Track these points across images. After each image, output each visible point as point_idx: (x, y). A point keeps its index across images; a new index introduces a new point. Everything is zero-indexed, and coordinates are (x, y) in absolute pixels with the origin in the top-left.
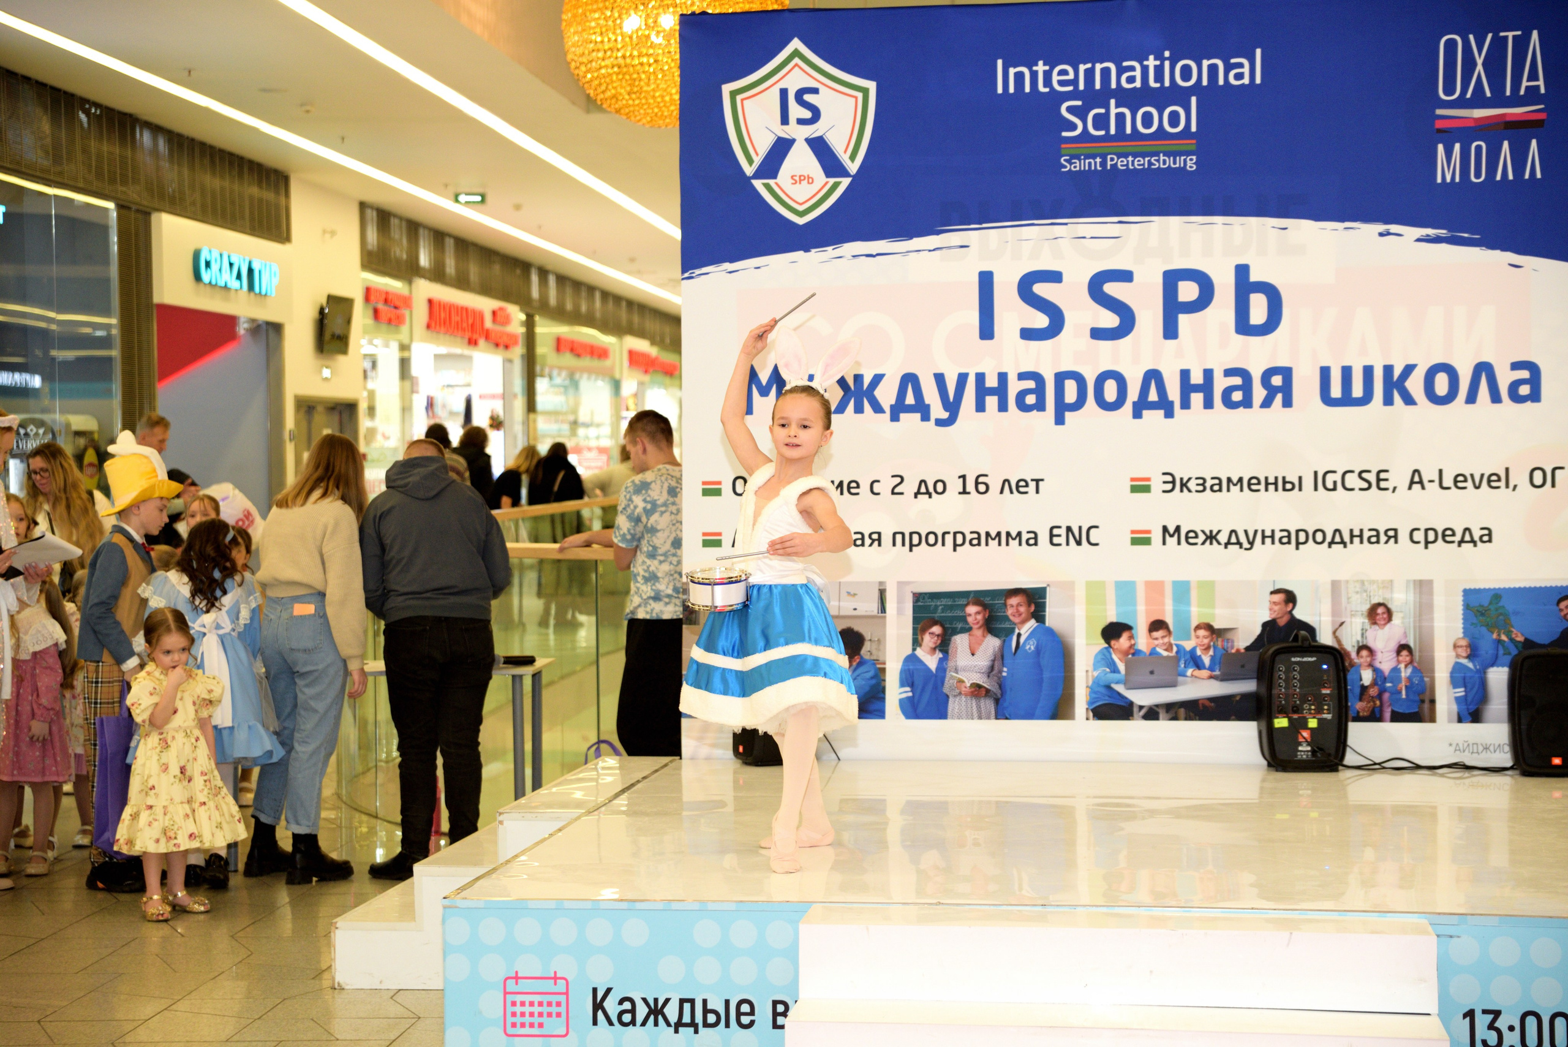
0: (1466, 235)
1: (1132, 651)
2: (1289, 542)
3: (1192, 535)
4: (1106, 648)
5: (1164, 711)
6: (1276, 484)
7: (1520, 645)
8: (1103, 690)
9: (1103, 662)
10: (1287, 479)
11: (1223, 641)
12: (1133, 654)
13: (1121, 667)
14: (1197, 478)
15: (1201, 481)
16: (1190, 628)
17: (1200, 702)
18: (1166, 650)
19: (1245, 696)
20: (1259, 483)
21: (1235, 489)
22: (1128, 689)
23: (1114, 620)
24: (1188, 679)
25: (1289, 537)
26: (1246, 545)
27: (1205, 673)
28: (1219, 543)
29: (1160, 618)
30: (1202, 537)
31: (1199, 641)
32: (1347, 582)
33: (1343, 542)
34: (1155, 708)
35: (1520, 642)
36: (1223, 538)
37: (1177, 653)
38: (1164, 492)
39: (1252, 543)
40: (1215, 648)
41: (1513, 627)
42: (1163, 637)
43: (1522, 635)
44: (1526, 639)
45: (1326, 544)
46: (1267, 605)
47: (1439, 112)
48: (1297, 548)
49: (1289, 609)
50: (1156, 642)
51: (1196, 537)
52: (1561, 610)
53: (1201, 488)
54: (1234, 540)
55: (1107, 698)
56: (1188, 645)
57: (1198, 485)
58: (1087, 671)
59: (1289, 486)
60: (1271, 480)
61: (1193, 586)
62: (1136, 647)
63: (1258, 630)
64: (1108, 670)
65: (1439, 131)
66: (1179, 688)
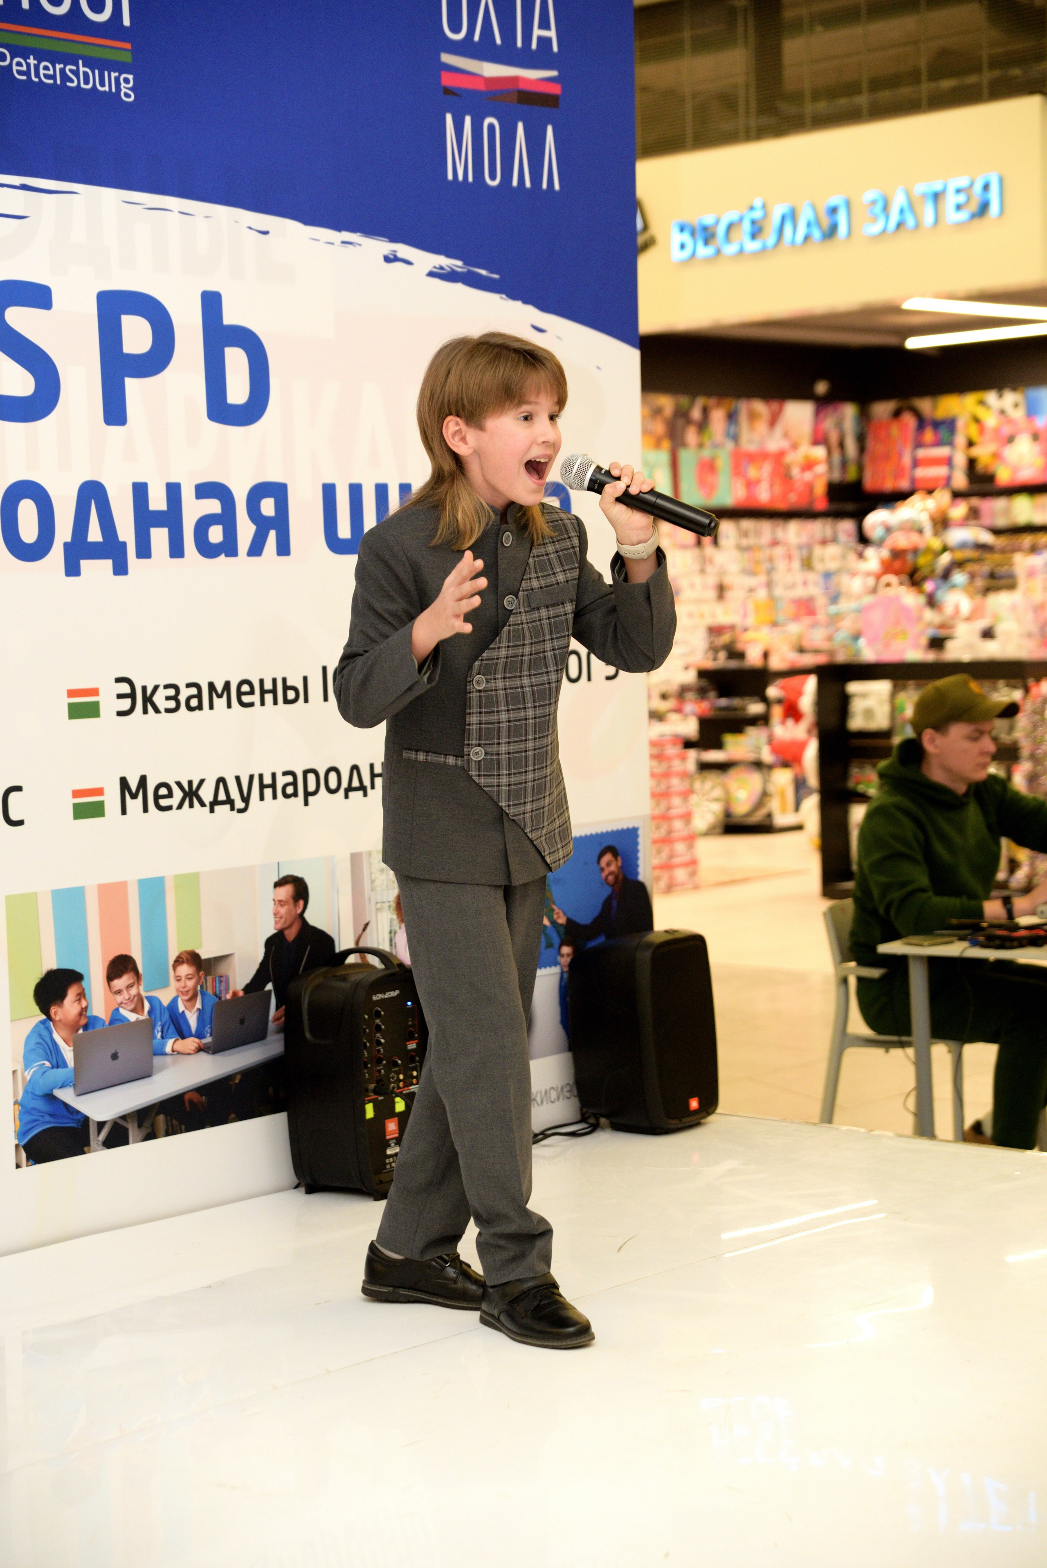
0: (483, 272)
1: (83, 1021)
2: (295, 794)
3: (163, 791)
4: (43, 1022)
5: (136, 1125)
6: (274, 691)
7: (562, 930)
8: (41, 1105)
9: (40, 1051)
10: (289, 683)
11: (214, 980)
12: (86, 1027)
13: (68, 1053)
14: (167, 687)
15: (171, 692)
16: (167, 964)
17: (187, 1097)
18: (134, 1011)
19: (249, 1074)
20: (252, 692)
21: (220, 703)
22: (79, 1095)
23: (54, 966)
24: (168, 1059)
25: (294, 784)
26: (239, 804)
27: (191, 1043)
28: (202, 804)
29: (124, 953)
30: (178, 794)
31: (182, 984)
32: (370, 854)
33: (362, 788)
34: (121, 1122)
35: (562, 925)
36: (207, 794)
37: (150, 1013)
38: (120, 714)
39: (246, 800)
40: (203, 994)
41: (554, 903)
42: (129, 987)
43: (565, 914)
44: (569, 921)
45: (342, 792)
46: (270, 907)
47: (447, 58)
48: (306, 803)
49: (299, 911)
50: (119, 998)
51: (170, 795)
52: (602, 870)
53: (172, 704)
54: (222, 796)
55: (48, 1118)
56: (165, 997)
57: (168, 698)
58: (14, 1072)
59: (291, 695)
60: (268, 686)
61: (169, 885)
62: (88, 1014)
63: (259, 954)
64: (48, 1064)
65: (447, 91)
66: (156, 1078)
